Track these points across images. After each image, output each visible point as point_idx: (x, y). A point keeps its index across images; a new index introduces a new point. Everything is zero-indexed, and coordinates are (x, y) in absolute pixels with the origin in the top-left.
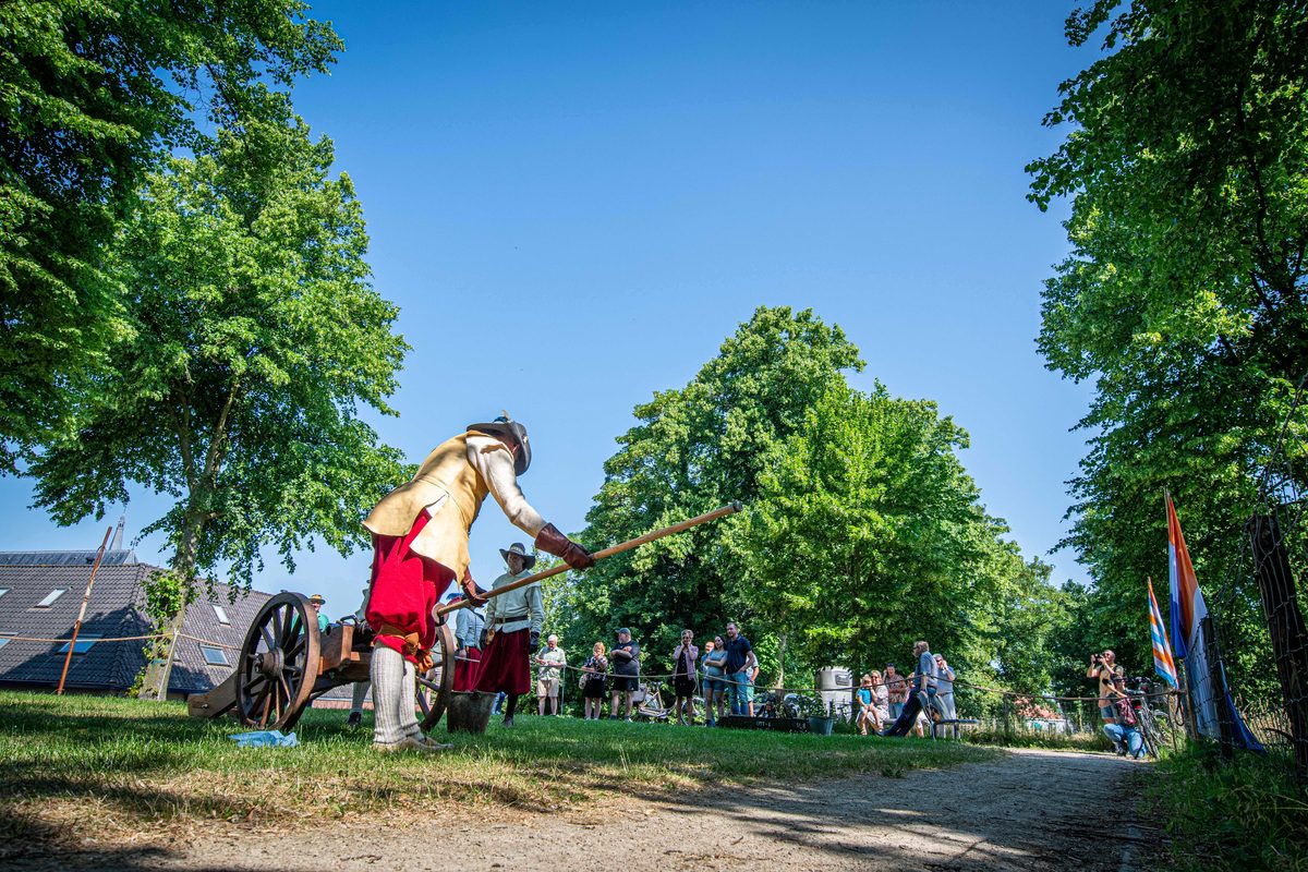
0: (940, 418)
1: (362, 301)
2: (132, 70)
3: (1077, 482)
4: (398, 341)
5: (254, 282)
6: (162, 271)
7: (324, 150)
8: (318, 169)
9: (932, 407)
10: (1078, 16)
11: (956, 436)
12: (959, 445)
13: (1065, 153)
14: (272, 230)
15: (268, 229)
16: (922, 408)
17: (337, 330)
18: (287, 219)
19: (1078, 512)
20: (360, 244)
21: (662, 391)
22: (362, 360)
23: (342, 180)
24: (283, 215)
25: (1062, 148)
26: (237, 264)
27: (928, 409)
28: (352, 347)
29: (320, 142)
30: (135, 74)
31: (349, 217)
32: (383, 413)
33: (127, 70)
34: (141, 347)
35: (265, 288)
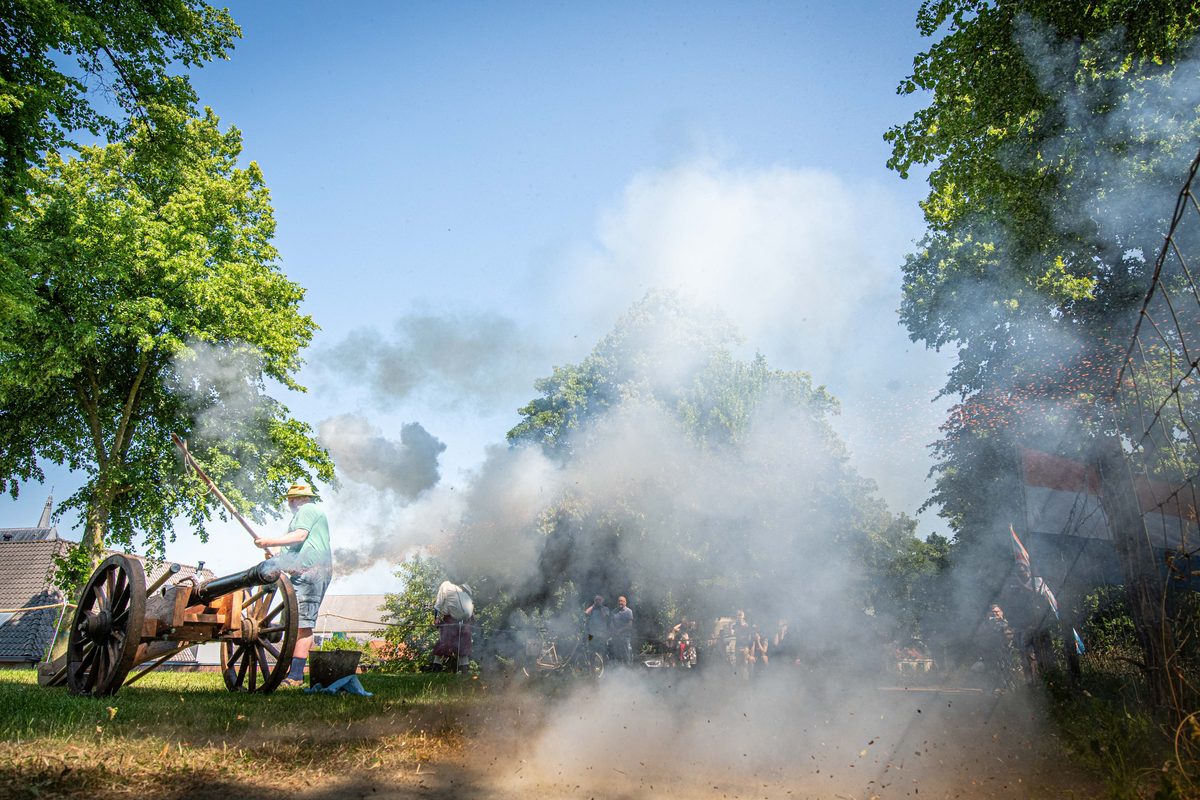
0: (814, 388)
1: (269, 283)
2: (23, 51)
3: (938, 444)
4: (307, 321)
5: (162, 264)
6: (71, 254)
7: (233, 139)
8: (227, 158)
9: (807, 377)
10: (928, 8)
11: (829, 404)
12: (831, 412)
13: (919, 120)
14: (180, 215)
15: (176, 214)
16: (798, 379)
17: (243, 309)
18: (194, 204)
19: (940, 471)
20: (267, 228)
21: (560, 365)
22: (268, 338)
23: (252, 169)
24: (190, 201)
25: (916, 115)
26: (144, 247)
27: (803, 380)
28: (258, 327)
29: (228, 132)
30: (26, 55)
31: (257, 204)
32: (291, 388)
33: (19, 51)
34: (50, 327)
35: (172, 270)
